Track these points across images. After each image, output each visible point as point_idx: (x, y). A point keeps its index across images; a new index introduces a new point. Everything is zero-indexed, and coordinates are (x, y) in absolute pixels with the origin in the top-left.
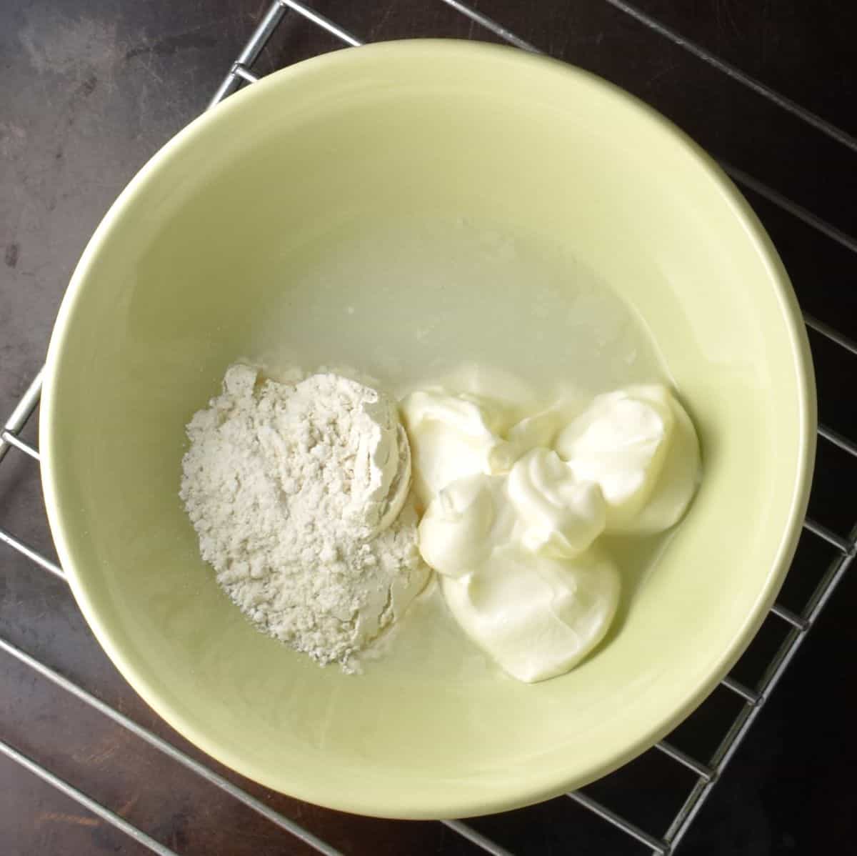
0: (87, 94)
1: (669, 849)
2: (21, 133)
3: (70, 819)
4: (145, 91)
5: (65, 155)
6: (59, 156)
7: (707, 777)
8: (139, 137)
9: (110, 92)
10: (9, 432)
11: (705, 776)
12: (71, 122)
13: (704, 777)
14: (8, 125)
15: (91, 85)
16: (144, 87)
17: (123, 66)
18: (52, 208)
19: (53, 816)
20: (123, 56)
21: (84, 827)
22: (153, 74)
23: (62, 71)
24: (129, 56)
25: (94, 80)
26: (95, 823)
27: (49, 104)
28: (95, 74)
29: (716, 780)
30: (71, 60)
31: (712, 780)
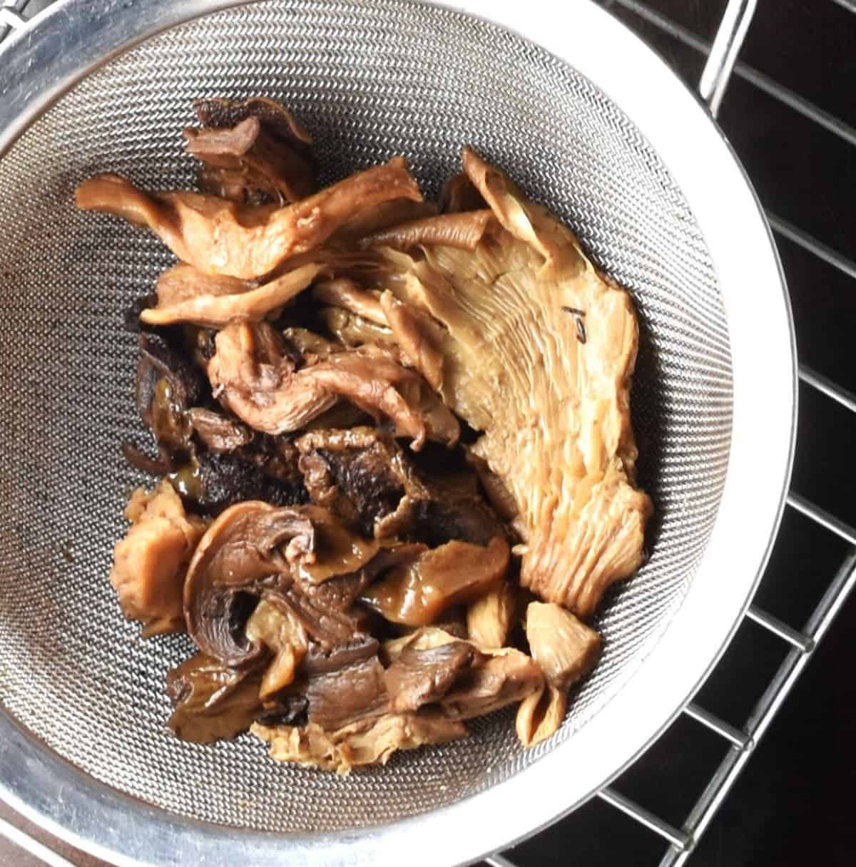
7: (681, 845)
11: (678, 843)
13: (676, 845)
29: (692, 848)
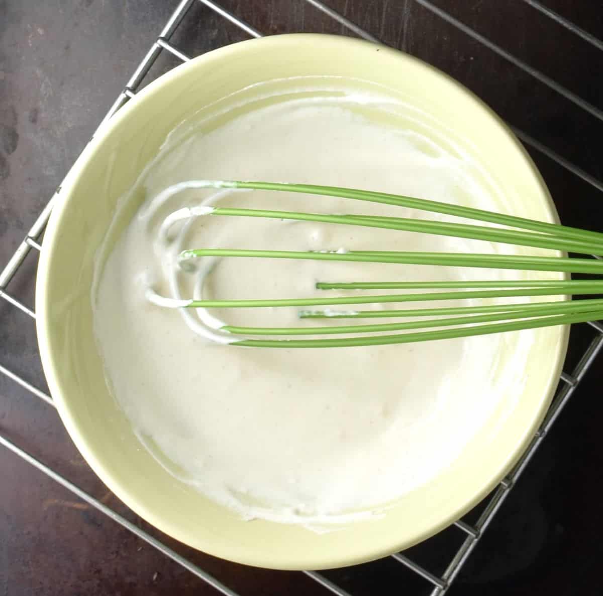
0: (87, 6)
1: (479, 533)
2: (40, 31)
3: (68, 504)
4: (127, 5)
5: (72, 47)
6: (67, 48)
8: (123, 37)
10: (31, 238)
12: (76, 25)
14: (32, 26)
18: (62, 84)
19: (56, 501)
21: (77, 510)
26: (85, 507)
27: (61, 11)
31: (509, 487)
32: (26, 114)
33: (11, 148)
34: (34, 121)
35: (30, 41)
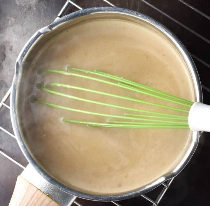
0: (29, 11)
2: (13, 19)
4: (43, 10)
5: (24, 25)
8: (41, 21)
9: (35, 10)
10: (3, 102)
12: (25, 17)
14: (10, 18)
15: (30, 8)
16: (43, 9)
17: (38, 4)
18: (21, 37)
20: (38, 1)
22: (45, 6)
23: (23, 5)
24: (39, 2)
25: (31, 7)
27: (20, 13)
28: (31, 6)
30: (25, 2)
32: (9, 48)
33: (3, 60)
34: (11, 50)
35: (9, 23)
